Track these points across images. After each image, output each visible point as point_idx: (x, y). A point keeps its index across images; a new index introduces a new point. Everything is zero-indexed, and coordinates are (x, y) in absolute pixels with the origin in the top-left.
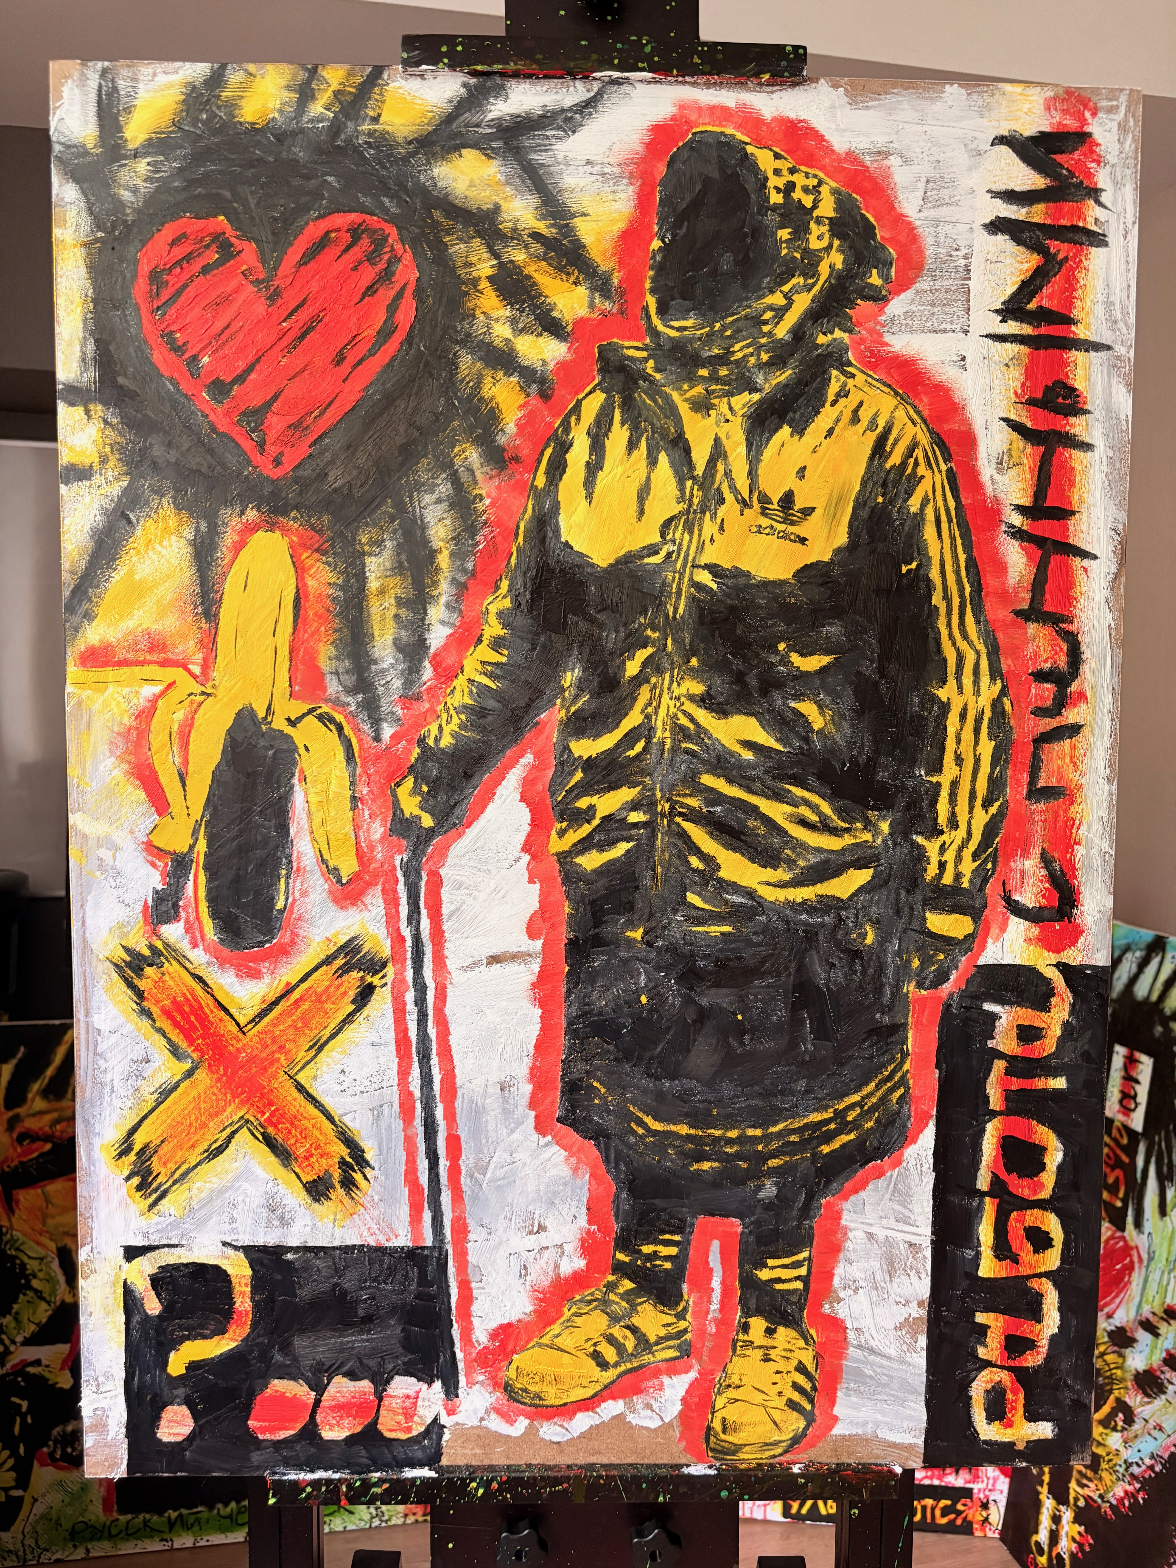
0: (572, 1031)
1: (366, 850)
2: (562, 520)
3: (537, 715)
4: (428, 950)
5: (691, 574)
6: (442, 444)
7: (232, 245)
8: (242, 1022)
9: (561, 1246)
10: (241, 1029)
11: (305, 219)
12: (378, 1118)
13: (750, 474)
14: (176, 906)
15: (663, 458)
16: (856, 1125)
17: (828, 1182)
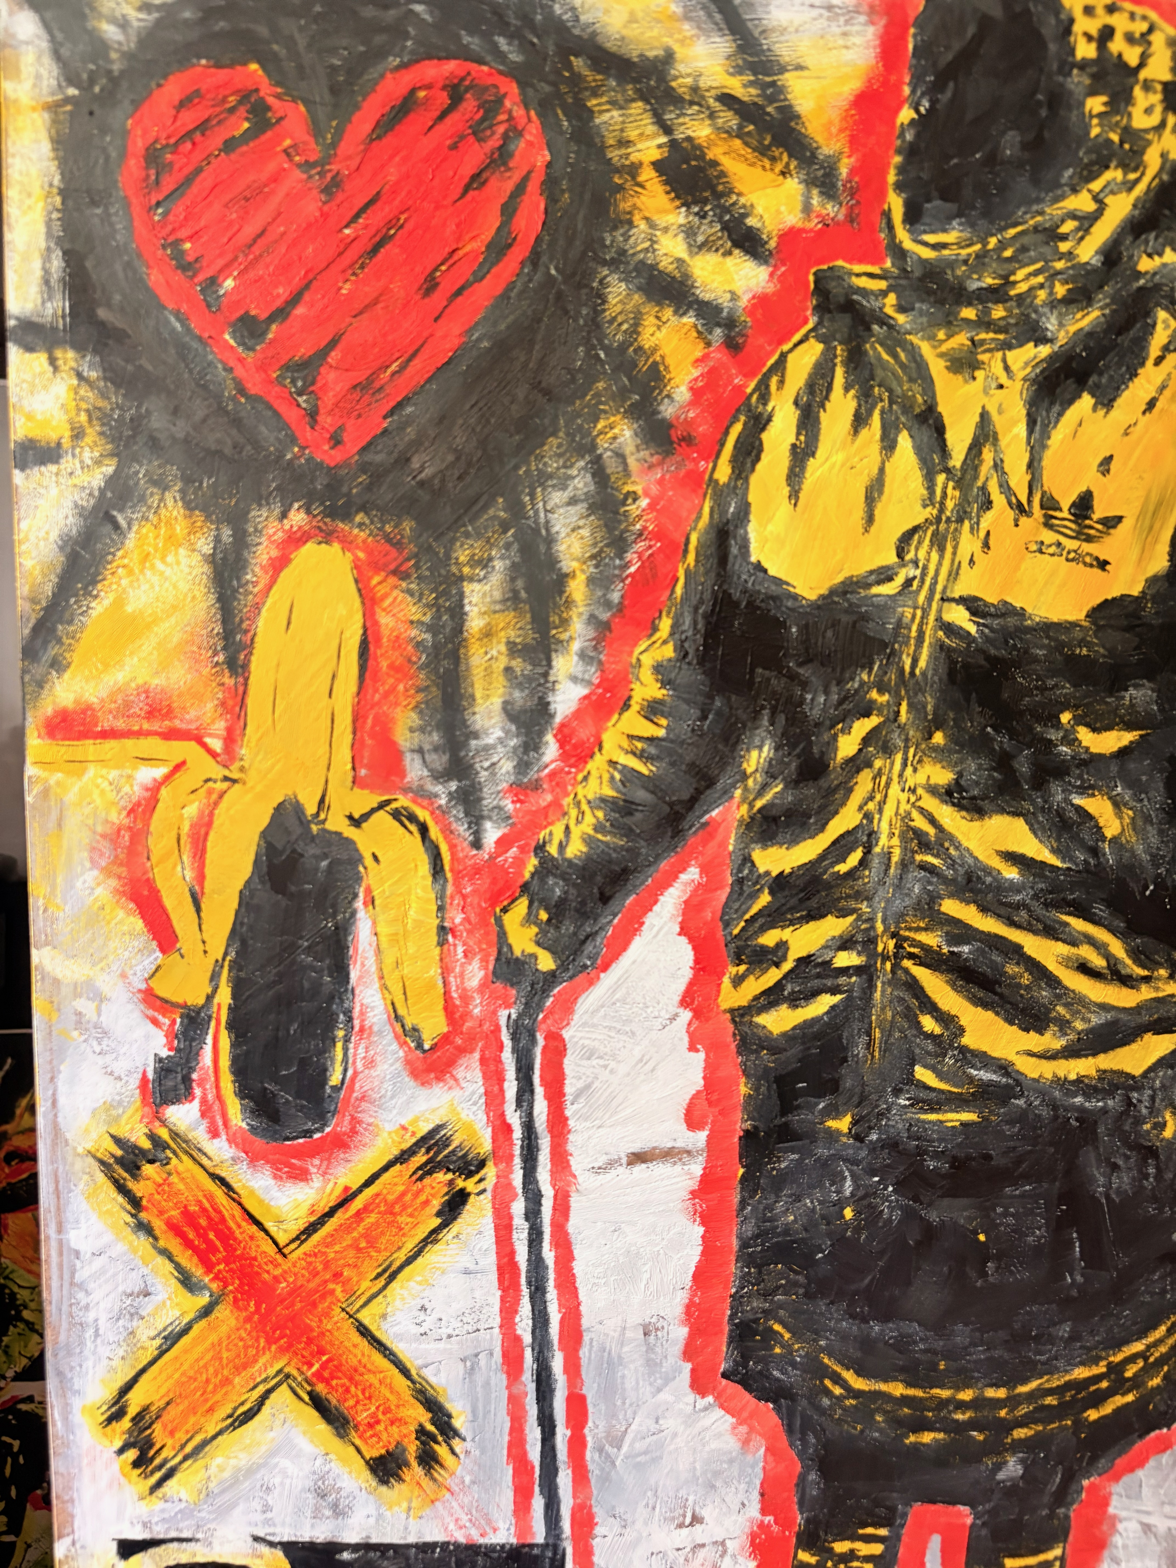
0: (746, 1258)
1: (458, 1002)
2: (753, 531)
3: (707, 812)
4: (545, 1144)
5: (940, 611)
6: (579, 415)
7: (269, 108)
8: (282, 1240)
9: (723, 1543)
10: (280, 1250)
11: (380, 68)
12: (471, 1372)
13: (1030, 466)
14: (187, 1080)
15: (904, 441)
16: (1137, 1382)
17: (1094, 1460)
